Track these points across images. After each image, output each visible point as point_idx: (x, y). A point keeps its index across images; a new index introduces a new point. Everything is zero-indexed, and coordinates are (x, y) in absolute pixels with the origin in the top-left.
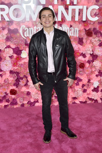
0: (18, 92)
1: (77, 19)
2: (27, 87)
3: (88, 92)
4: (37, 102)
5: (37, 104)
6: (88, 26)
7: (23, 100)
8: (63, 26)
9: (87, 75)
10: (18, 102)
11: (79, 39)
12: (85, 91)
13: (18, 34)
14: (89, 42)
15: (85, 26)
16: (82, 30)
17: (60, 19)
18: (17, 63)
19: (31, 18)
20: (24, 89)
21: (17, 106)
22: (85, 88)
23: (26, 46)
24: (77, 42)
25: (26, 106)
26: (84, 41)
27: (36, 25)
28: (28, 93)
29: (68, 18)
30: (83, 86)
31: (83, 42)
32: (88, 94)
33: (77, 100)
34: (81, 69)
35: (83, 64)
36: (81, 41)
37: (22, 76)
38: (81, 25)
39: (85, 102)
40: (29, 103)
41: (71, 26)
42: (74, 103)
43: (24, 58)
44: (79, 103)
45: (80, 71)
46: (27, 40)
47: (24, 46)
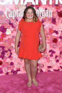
0: (3, 62)
1: (51, 3)
2: (11, 58)
3: (60, 62)
4: (19, 70)
5: (19, 73)
6: (60, 9)
7: (8, 69)
8: (39, 8)
9: (59, 48)
10: (4, 71)
11: (53, 19)
12: (57, 61)
13: (3, 16)
14: (60, 21)
15: (57, 8)
16: (55, 12)
17: (37, 4)
18: (2, 39)
19: (14, 3)
20: (8, 60)
21: (3, 74)
22: (58, 58)
23: (10, 25)
24: (51, 22)
25: (10, 74)
26: (57, 20)
27: (18, 8)
28: (12, 64)
29: (44, 2)
30: (56, 57)
31: (55, 22)
32: (60, 64)
33: (51, 68)
34: (54, 44)
35: (56, 39)
36: (54, 21)
37: (6, 49)
38: (54, 8)
39: (58, 70)
40: (13, 71)
41: (46, 9)
42: (49, 71)
43: (8, 35)
44: (53, 71)
45: (54, 45)
46: (11, 20)
47: (9, 25)
